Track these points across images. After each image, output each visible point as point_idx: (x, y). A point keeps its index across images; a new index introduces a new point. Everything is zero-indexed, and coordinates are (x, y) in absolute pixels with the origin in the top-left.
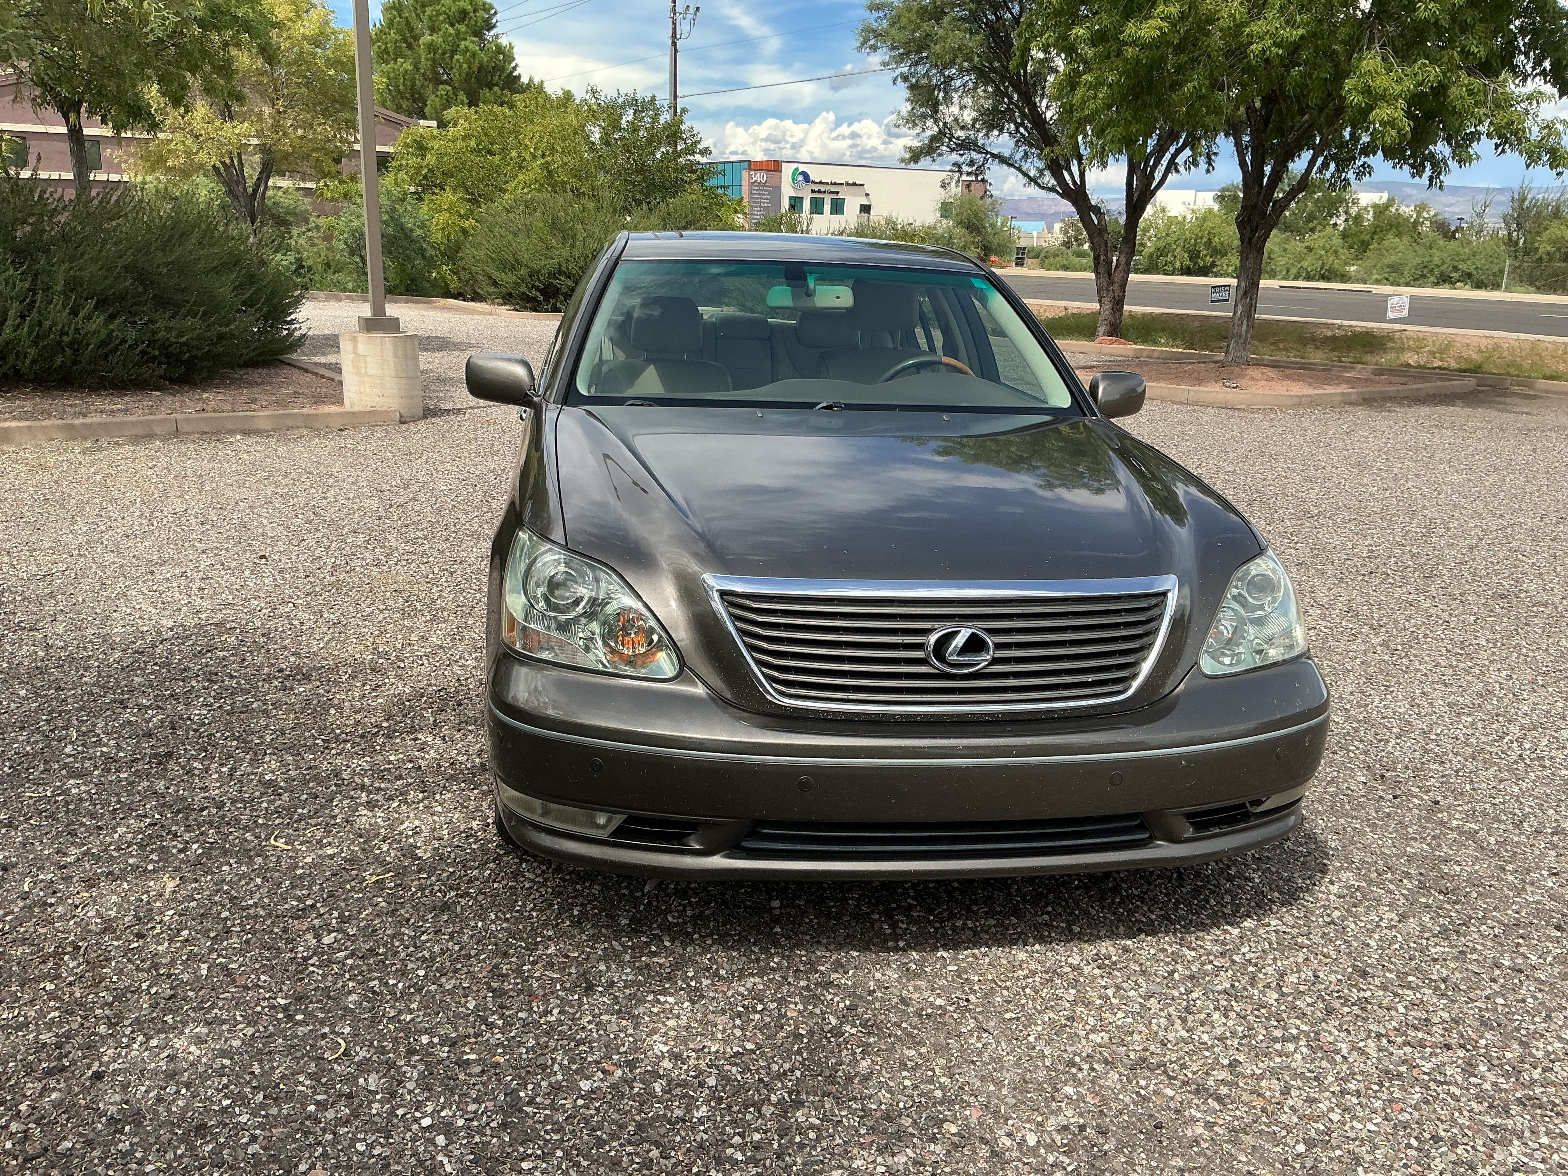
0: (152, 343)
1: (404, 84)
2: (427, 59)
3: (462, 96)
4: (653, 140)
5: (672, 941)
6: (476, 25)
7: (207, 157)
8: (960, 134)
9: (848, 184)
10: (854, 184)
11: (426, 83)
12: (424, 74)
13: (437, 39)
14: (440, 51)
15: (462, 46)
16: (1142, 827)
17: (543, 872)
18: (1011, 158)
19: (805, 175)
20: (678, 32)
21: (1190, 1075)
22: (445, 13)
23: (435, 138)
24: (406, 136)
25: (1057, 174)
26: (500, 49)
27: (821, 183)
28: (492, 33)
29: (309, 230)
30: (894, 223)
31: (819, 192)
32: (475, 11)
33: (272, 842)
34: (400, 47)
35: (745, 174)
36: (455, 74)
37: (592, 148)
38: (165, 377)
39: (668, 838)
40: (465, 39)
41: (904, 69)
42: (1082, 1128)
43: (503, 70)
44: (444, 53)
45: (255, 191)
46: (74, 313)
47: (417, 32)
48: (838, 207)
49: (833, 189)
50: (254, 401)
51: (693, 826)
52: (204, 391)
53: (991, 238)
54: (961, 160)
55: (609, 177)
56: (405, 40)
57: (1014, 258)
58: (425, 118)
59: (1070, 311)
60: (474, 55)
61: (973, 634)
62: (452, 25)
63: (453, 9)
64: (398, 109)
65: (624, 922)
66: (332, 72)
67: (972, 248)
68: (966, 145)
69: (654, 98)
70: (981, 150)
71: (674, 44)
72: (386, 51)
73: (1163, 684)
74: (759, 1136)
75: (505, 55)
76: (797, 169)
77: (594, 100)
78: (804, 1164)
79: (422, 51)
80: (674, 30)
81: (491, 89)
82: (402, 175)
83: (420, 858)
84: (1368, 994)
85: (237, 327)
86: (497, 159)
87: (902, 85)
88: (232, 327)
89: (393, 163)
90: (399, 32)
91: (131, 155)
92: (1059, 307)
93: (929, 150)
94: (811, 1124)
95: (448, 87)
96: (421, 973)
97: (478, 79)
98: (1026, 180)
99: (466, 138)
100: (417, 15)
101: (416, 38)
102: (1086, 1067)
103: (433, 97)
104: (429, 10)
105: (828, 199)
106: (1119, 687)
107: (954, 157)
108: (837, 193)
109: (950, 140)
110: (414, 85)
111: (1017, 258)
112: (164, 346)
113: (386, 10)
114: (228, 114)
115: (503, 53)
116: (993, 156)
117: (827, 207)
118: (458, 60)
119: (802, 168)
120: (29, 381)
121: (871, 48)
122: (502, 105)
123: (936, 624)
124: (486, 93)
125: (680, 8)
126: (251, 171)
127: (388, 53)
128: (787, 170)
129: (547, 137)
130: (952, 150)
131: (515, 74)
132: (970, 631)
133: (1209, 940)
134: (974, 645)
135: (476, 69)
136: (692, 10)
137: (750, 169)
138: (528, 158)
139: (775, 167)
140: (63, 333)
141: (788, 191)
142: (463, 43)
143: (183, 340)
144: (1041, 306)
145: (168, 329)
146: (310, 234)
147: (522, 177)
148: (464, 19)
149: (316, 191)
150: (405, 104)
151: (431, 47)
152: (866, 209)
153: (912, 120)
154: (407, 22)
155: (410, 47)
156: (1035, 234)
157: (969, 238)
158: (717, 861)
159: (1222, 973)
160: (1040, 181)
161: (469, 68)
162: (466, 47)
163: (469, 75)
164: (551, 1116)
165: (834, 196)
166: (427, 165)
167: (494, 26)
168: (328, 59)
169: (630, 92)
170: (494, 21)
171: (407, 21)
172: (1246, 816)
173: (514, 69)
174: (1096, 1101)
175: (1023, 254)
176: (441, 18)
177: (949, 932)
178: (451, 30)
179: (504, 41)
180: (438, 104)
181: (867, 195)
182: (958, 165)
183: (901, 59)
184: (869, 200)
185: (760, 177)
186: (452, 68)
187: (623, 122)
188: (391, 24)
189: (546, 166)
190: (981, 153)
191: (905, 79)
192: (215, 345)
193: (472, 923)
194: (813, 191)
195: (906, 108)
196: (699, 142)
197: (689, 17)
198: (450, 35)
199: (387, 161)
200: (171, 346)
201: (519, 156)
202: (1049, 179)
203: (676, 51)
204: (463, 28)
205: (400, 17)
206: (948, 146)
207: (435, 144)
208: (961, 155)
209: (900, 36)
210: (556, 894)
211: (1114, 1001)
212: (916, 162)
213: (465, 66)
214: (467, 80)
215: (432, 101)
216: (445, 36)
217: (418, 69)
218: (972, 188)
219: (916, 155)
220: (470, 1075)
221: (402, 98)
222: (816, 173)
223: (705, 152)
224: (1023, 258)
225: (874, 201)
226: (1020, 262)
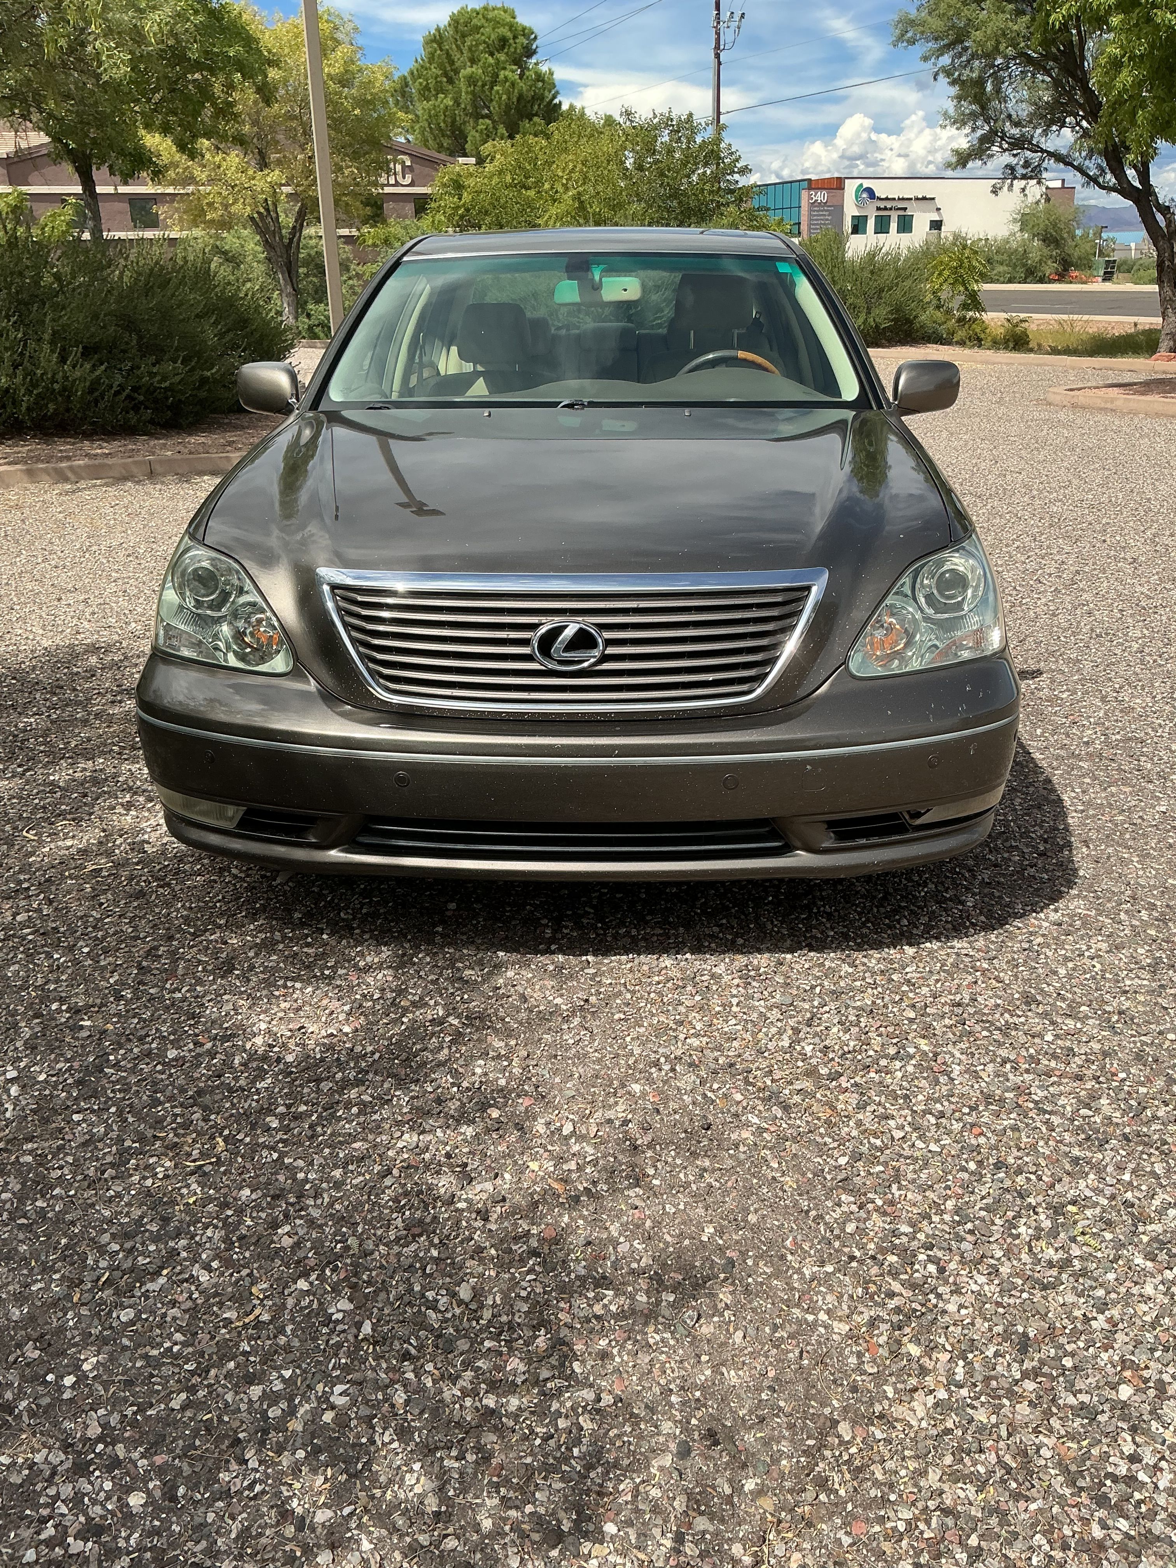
0: (135, 389)
1: (444, 121)
2: (467, 93)
3: (502, 130)
4: (690, 159)
5: (331, 935)
6: (515, 52)
7: (242, 209)
8: (1015, 131)
9: (917, 199)
10: (924, 198)
11: (467, 119)
12: (464, 109)
13: (477, 70)
14: (480, 83)
15: (501, 76)
16: (774, 835)
17: (248, 869)
18: (1068, 156)
19: (870, 192)
20: (722, 43)
21: (769, 1083)
22: (485, 42)
23: (471, 175)
24: (444, 175)
25: (1118, 171)
26: (540, 77)
27: (887, 199)
28: (533, 60)
29: (350, 278)
30: (965, 239)
31: (885, 209)
32: (515, 37)
33: (24, 833)
34: (441, 82)
35: (804, 194)
36: (494, 107)
37: (625, 174)
38: (152, 422)
39: (288, 831)
40: (505, 69)
41: (946, 60)
42: (626, 1122)
43: (542, 98)
44: (483, 86)
45: (291, 240)
46: (63, 360)
47: (458, 64)
48: (905, 225)
49: (901, 205)
50: (230, 443)
51: (312, 820)
52: (190, 435)
53: (1071, 252)
54: (1014, 161)
55: (643, 205)
56: (445, 74)
57: (1102, 273)
58: (465, 155)
59: (1140, 327)
60: (513, 84)
61: (581, 629)
62: (492, 54)
63: (493, 37)
64: (440, 148)
65: (297, 915)
66: (357, 112)
67: (1049, 262)
68: (1019, 144)
69: (691, 115)
70: (1036, 149)
71: (717, 56)
72: (427, 88)
73: (800, 685)
74: (305, 1108)
75: (545, 82)
76: (861, 185)
77: (628, 123)
78: (331, 1135)
79: (462, 85)
80: (718, 40)
81: (531, 120)
82: (440, 217)
83: (145, 852)
84: (1022, 1019)
85: (218, 371)
86: (531, 193)
87: (943, 80)
88: (214, 371)
89: (433, 205)
90: (441, 66)
91: (177, 210)
92: (1130, 323)
93: (980, 151)
94: (362, 1100)
95: (488, 121)
96: (86, 950)
97: (518, 110)
98: (1084, 180)
99: (501, 172)
100: (457, 46)
101: (457, 72)
102: (667, 1067)
103: (473, 133)
104: (469, 41)
105: (894, 216)
106: (745, 687)
107: (1007, 159)
108: (905, 209)
109: (1002, 139)
110: (454, 121)
111: (1105, 273)
112: (151, 391)
113: (427, 43)
114: (263, 164)
115: (543, 81)
116: (1051, 154)
117: (894, 226)
118: (497, 92)
119: (867, 184)
120: (30, 429)
121: (908, 41)
122: (536, 136)
123: (543, 619)
124: (526, 124)
125: (725, 15)
126: (287, 220)
127: (429, 90)
128: (851, 187)
129: (579, 166)
130: (1005, 150)
131: (556, 101)
132: (578, 626)
133: (874, 959)
134: (582, 640)
135: (515, 100)
136: (737, 17)
137: (810, 188)
138: (561, 189)
139: (837, 185)
140: (53, 380)
141: (851, 210)
142: (502, 72)
143: (167, 384)
144: (1110, 323)
145: (152, 375)
146: (351, 282)
147: (553, 211)
148: (503, 47)
149: (358, 237)
150: (446, 143)
151: (471, 80)
152: (936, 225)
153: (960, 121)
154: (448, 55)
155: (450, 81)
156: (1133, 245)
157: (1046, 251)
158: (335, 855)
159: (869, 990)
160: (1101, 180)
161: (509, 99)
162: (506, 77)
163: (508, 107)
164: (125, 1078)
165: (901, 213)
166: (464, 205)
167: (534, 52)
168: (354, 99)
169: (665, 111)
170: (534, 47)
171: (448, 53)
172: (902, 829)
173: (554, 97)
174: (656, 1099)
175: (1113, 268)
176: (481, 48)
177: (609, 939)
178: (491, 60)
179: (544, 68)
180: (478, 138)
181: (938, 209)
182: (1011, 168)
183: (941, 51)
184: (940, 215)
185: (821, 196)
186: (492, 100)
187: (658, 144)
188: (431, 57)
189: (578, 197)
190: (1037, 152)
191: (948, 73)
192: (199, 388)
193: (157, 910)
194: (879, 209)
195: (950, 106)
196: (737, 160)
197: (734, 25)
198: (490, 65)
199: (426, 203)
200: (155, 391)
201: (552, 188)
202: (1110, 178)
203: (719, 63)
204: (502, 57)
205: (441, 50)
206: (1001, 147)
207: (471, 182)
208: (1015, 156)
209: (936, 24)
210: (250, 888)
211: (735, 1009)
212: (964, 166)
213: (504, 97)
214: (507, 111)
215: (473, 135)
216: (484, 68)
217: (459, 105)
218: (1027, 192)
219: (962, 159)
220: (77, 1039)
221: (443, 136)
222: (881, 189)
223: (745, 171)
224: (1112, 273)
225: (946, 217)
226: (1108, 277)
